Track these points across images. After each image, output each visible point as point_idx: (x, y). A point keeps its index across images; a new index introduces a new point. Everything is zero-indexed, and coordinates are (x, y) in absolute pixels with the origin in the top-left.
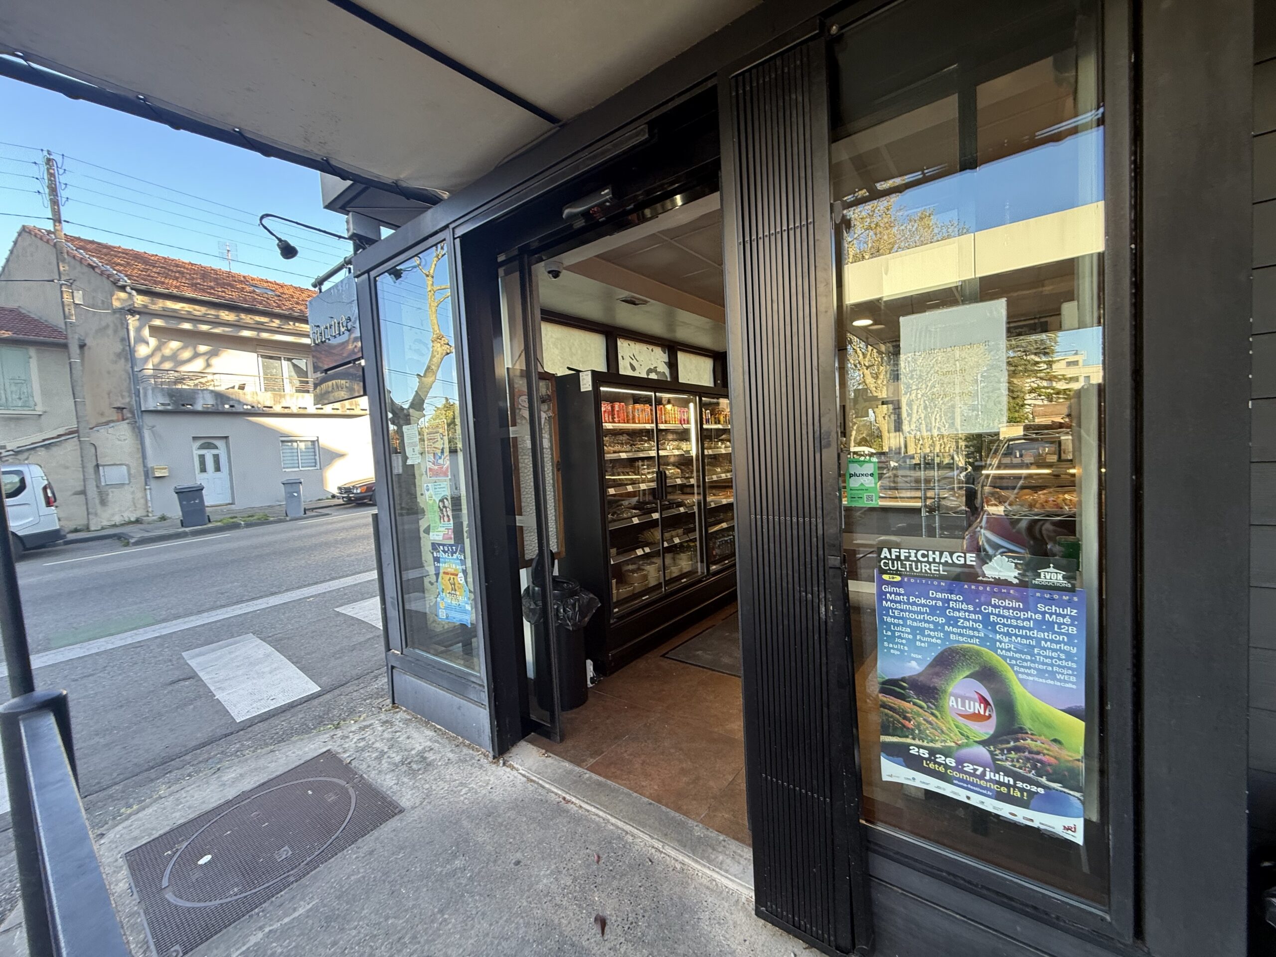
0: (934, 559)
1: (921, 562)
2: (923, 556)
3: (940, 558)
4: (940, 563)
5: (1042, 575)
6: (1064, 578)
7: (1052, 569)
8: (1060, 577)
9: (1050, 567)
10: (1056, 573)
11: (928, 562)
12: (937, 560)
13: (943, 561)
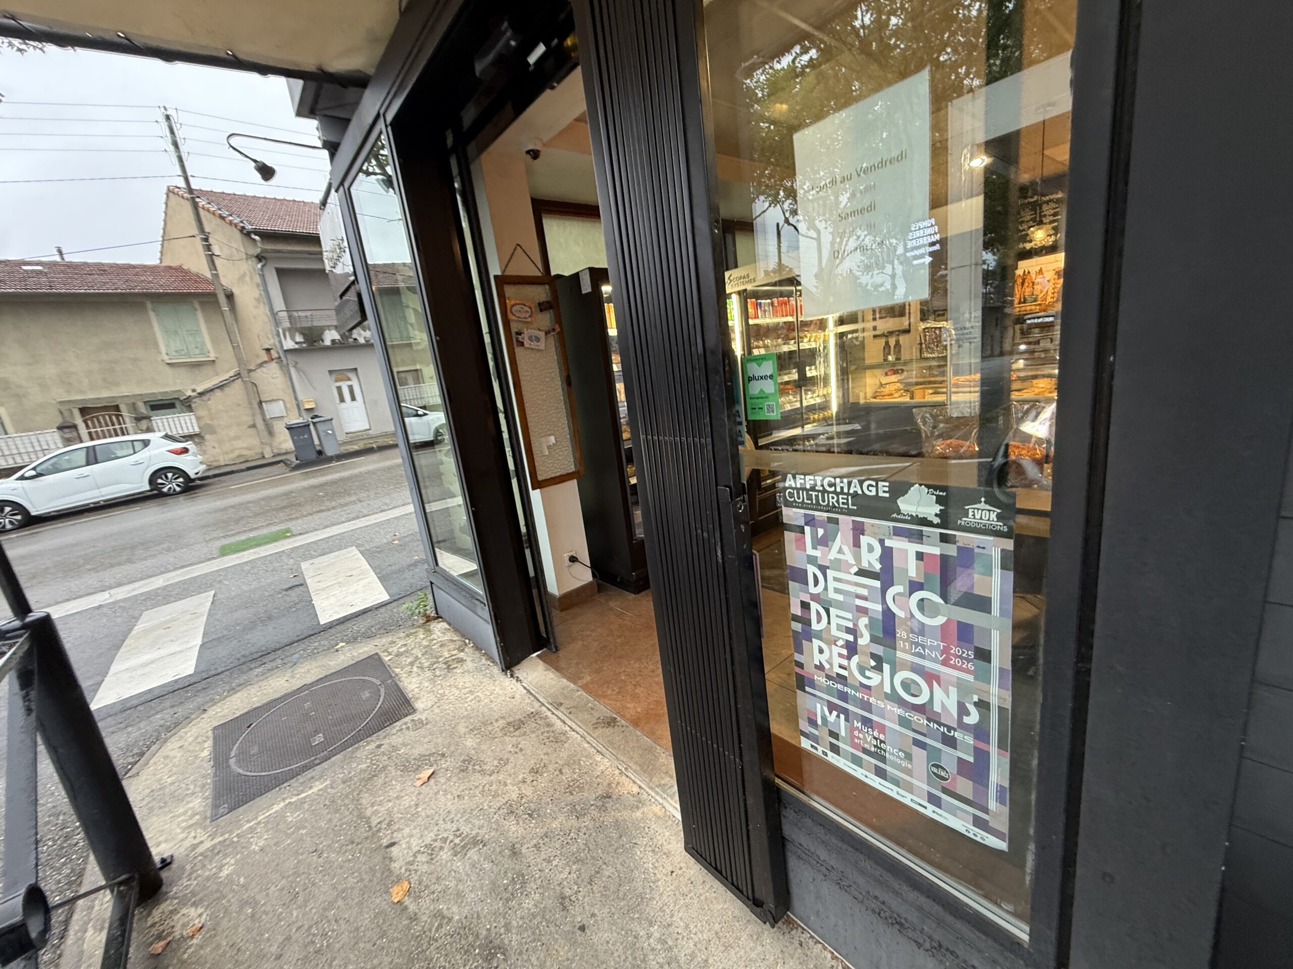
0: (842, 488)
1: (829, 493)
2: (830, 485)
3: (849, 489)
4: (848, 494)
5: (971, 514)
6: (999, 517)
7: (982, 505)
8: (993, 516)
9: (980, 502)
10: (989, 511)
11: (835, 492)
12: (846, 490)
13: (851, 491)
